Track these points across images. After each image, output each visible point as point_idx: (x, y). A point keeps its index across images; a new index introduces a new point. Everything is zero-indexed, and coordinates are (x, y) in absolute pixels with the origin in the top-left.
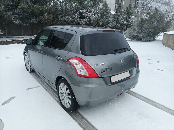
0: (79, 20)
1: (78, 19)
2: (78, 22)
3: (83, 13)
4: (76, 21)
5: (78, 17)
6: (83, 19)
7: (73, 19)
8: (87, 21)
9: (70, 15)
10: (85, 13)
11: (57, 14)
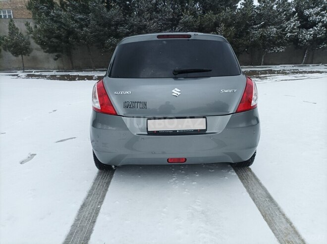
0: (296, 32)
1: (294, 29)
2: (293, 36)
3: (310, 15)
4: (289, 34)
5: (294, 25)
6: (307, 28)
7: (283, 30)
8: (319, 33)
9: (278, 24)
10: (317, 14)
11: (248, 26)
